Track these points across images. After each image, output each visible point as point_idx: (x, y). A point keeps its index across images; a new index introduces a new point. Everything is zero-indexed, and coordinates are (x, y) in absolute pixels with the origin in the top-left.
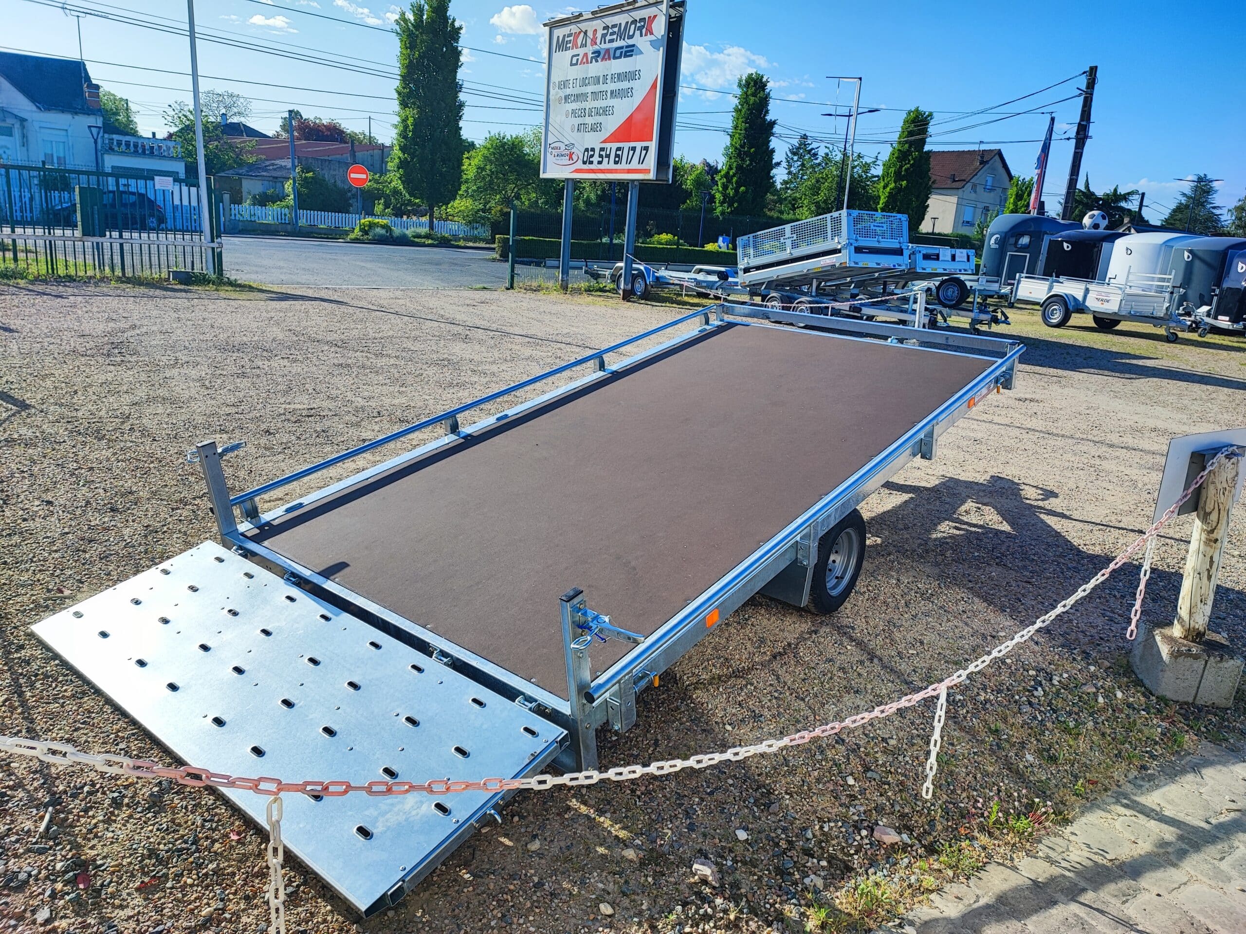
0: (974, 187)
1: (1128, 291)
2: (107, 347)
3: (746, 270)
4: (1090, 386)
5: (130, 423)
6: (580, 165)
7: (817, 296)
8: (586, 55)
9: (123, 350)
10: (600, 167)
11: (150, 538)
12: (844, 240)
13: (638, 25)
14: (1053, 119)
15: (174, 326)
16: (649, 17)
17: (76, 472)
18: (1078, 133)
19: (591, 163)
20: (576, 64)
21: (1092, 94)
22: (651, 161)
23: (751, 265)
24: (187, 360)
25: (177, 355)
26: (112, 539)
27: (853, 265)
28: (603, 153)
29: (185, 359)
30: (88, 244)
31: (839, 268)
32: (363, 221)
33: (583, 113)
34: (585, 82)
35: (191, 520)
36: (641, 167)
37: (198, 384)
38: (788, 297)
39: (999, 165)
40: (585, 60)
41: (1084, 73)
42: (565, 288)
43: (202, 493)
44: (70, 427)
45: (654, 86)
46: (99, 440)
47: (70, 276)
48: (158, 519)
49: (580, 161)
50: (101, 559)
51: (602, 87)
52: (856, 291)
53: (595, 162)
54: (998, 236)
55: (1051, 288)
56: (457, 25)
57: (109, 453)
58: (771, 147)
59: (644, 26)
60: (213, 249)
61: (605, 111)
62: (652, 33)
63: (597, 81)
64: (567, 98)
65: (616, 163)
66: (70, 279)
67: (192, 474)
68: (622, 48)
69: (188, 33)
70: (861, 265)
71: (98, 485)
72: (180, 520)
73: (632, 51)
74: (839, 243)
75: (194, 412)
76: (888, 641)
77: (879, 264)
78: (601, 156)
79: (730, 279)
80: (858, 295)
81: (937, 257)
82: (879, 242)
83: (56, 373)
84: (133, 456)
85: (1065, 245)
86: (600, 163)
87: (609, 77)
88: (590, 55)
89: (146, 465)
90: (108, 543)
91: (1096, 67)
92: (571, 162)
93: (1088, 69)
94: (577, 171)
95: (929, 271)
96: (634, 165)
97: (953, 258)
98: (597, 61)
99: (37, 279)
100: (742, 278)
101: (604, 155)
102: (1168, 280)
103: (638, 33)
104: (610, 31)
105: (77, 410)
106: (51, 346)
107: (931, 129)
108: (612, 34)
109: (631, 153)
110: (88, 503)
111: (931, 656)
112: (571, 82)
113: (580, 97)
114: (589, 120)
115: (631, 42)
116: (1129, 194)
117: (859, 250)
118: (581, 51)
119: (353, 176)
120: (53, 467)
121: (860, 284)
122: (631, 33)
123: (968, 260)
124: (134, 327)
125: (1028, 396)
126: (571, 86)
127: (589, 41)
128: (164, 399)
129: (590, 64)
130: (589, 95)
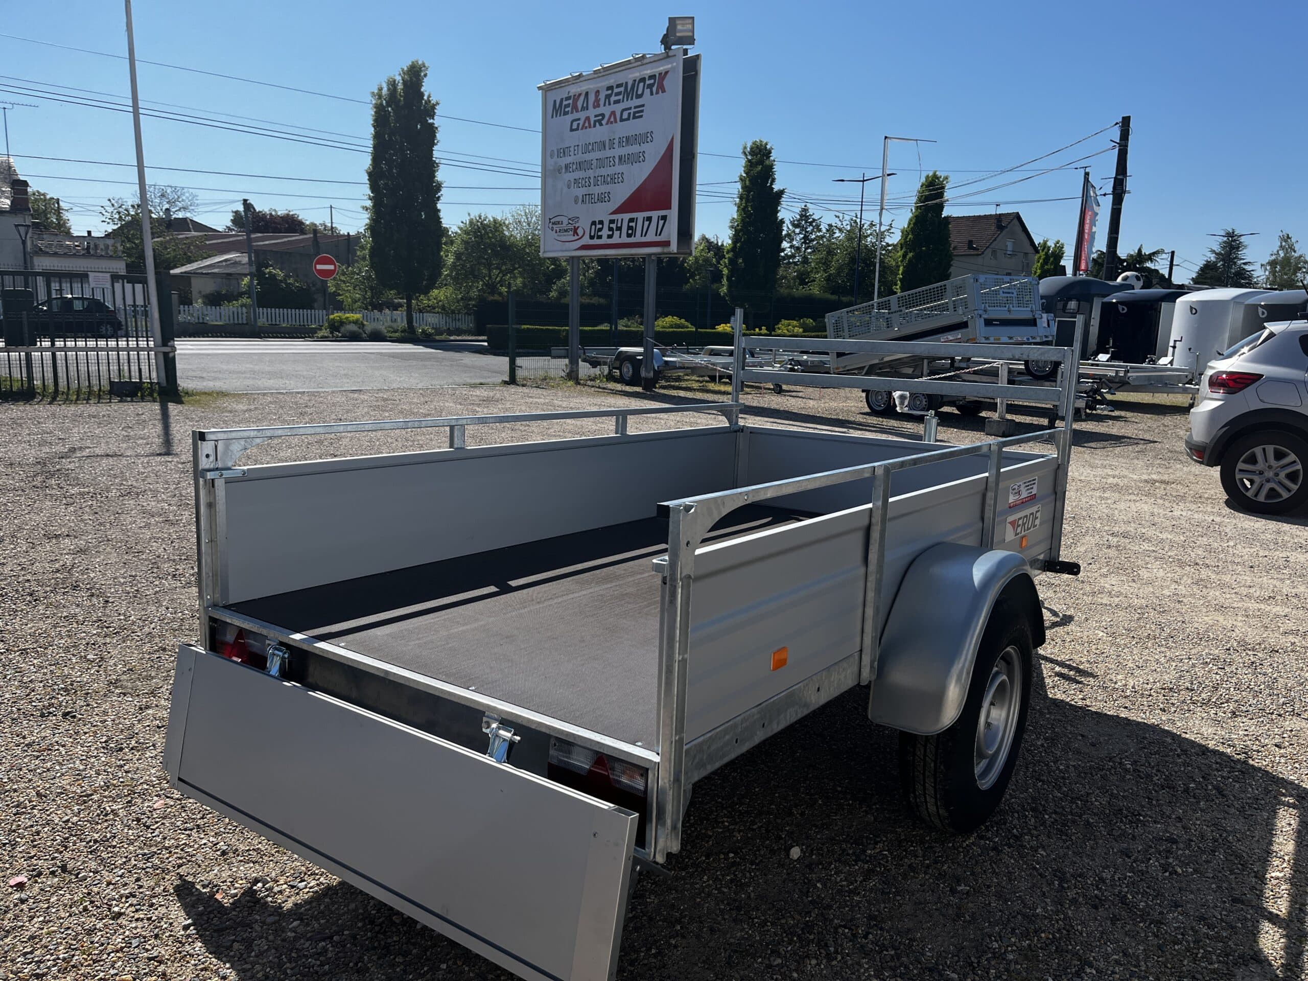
0: (994, 252)
6: (586, 240)
8: (588, 118)
10: (610, 241)
13: (648, 82)
14: (1087, 174)
16: (660, 74)
18: (1114, 188)
19: (600, 237)
20: (577, 129)
21: (1127, 146)
22: (672, 231)
30: (14, 355)
32: (332, 317)
33: (587, 182)
34: (588, 148)
36: (658, 239)
39: (1020, 229)
40: (587, 124)
41: (1117, 124)
42: (572, 376)
45: (671, 145)
49: (586, 237)
51: (609, 153)
53: (605, 236)
56: (432, 100)
59: (654, 84)
60: (166, 355)
61: (613, 179)
62: (664, 91)
63: (602, 146)
64: (567, 167)
65: (629, 236)
68: (630, 108)
69: (131, 109)
73: (642, 111)
78: (611, 229)
85: (1120, 307)
86: (610, 237)
87: (616, 141)
88: (592, 119)
91: (1129, 117)
92: (576, 237)
93: (1121, 120)
94: (584, 248)
96: (651, 237)
98: (601, 125)
101: (614, 227)
103: (647, 91)
104: (615, 91)
107: (948, 193)
108: (617, 94)
109: (647, 223)
112: (572, 149)
113: (581, 166)
114: (596, 190)
115: (638, 102)
118: (582, 115)
119: (319, 267)
122: (640, 92)
126: (572, 153)
127: (591, 103)
129: (593, 130)
130: (594, 162)
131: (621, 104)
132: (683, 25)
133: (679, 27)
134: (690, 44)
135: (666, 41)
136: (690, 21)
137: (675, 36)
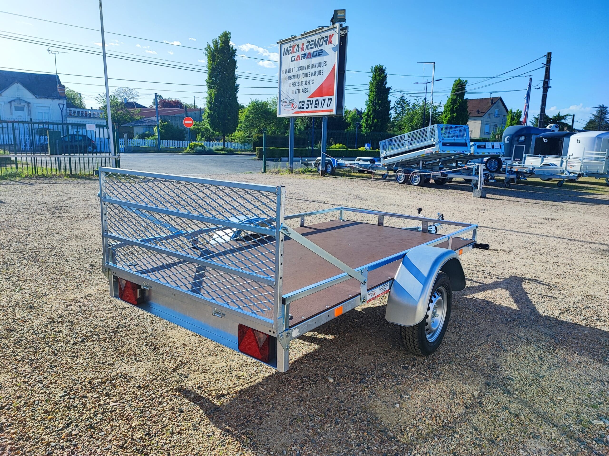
0: (489, 116)
1: (584, 161)
2: (53, 210)
3: (385, 158)
4: (579, 210)
5: (55, 251)
6: (297, 110)
7: (422, 169)
8: (299, 56)
9: (61, 211)
10: (307, 110)
11: (49, 327)
12: (437, 140)
13: (324, 39)
14: (531, 79)
15: (91, 197)
16: (330, 35)
17: (16, 283)
18: (544, 85)
19: (303, 108)
20: (294, 61)
21: (550, 66)
22: (334, 105)
23: (388, 155)
24: (94, 214)
25: (89, 212)
26: (25, 329)
27: (442, 152)
28: (309, 103)
29: (93, 214)
30: (53, 159)
31: (434, 154)
32: (191, 144)
33: (298, 84)
34: (298, 69)
35: (77, 313)
36: (328, 109)
37: (98, 227)
38: (408, 170)
39: (501, 104)
40: (298, 58)
41: (545, 56)
42: (291, 171)
43: (87, 294)
44: (20, 255)
45: (334, 68)
46: (35, 262)
47: (43, 175)
48: (57, 313)
49: (298, 107)
50: (15, 344)
51: (307, 71)
52: (442, 166)
53: (305, 108)
54: (508, 137)
55: (542, 161)
56: (234, 48)
57: (38, 270)
58: (389, 100)
59: (327, 40)
60: (116, 159)
61: (309, 82)
62: (331, 43)
63: (304, 68)
64: (289, 77)
65: (315, 107)
66: (43, 176)
67: (84, 282)
68: (317, 51)
69: (102, 54)
70: (446, 152)
71: (26, 291)
72: (70, 314)
73: (322, 52)
74: (434, 141)
75: (92, 243)
76: (539, 389)
77: (455, 151)
78: (308, 104)
79: (376, 163)
80: (443, 168)
81: (484, 147)
82: (454, 140)
83: (22, 224)
84: (52, 271)
85: (544, 140)
86: (307, 108)
87: (311, 66)
88: (301, 56)
89: (58, 277)
90: (22, 332)
91: (551, 53)
92: (293, 108)
93: (547, 54)
94: (296, 113)
95: (480, 154)
96: (325, 108)
97: (493, 147)
98: (304, 59)
99: (27, 177)
100: (384, 162)
101: (309, 104)
102: (604, 154)
103: (324, 43)
104: (310, 43)
105: (27, 245)
106: (24, 210)
107: (467, 88)
108: (311, 45)
109: (323, 102)
110: (18, 303)
111: (574, 401)
112: (292, 69)
113: (295, 77)
114: (301, 88)
115: (321, 48)
116: (565, 116)
117: (444, 144)
118: (296, 54)
119: (186, 122)
120: (4, 280)
121: (444, 163)
122: (321, 44)
123: (501, 148)
124: (70, 199)
125: (549, 217)
126: (291, 71)
127: (300, 49)
128: (77, 236)
129: (301, 60)
130: (301, 75)
131: (313, 49)
132: (341, 13)
133: (339, 14)
134: (343, 22)
135: (333, 21)
136: (344, 11)
137: (337, 18)
